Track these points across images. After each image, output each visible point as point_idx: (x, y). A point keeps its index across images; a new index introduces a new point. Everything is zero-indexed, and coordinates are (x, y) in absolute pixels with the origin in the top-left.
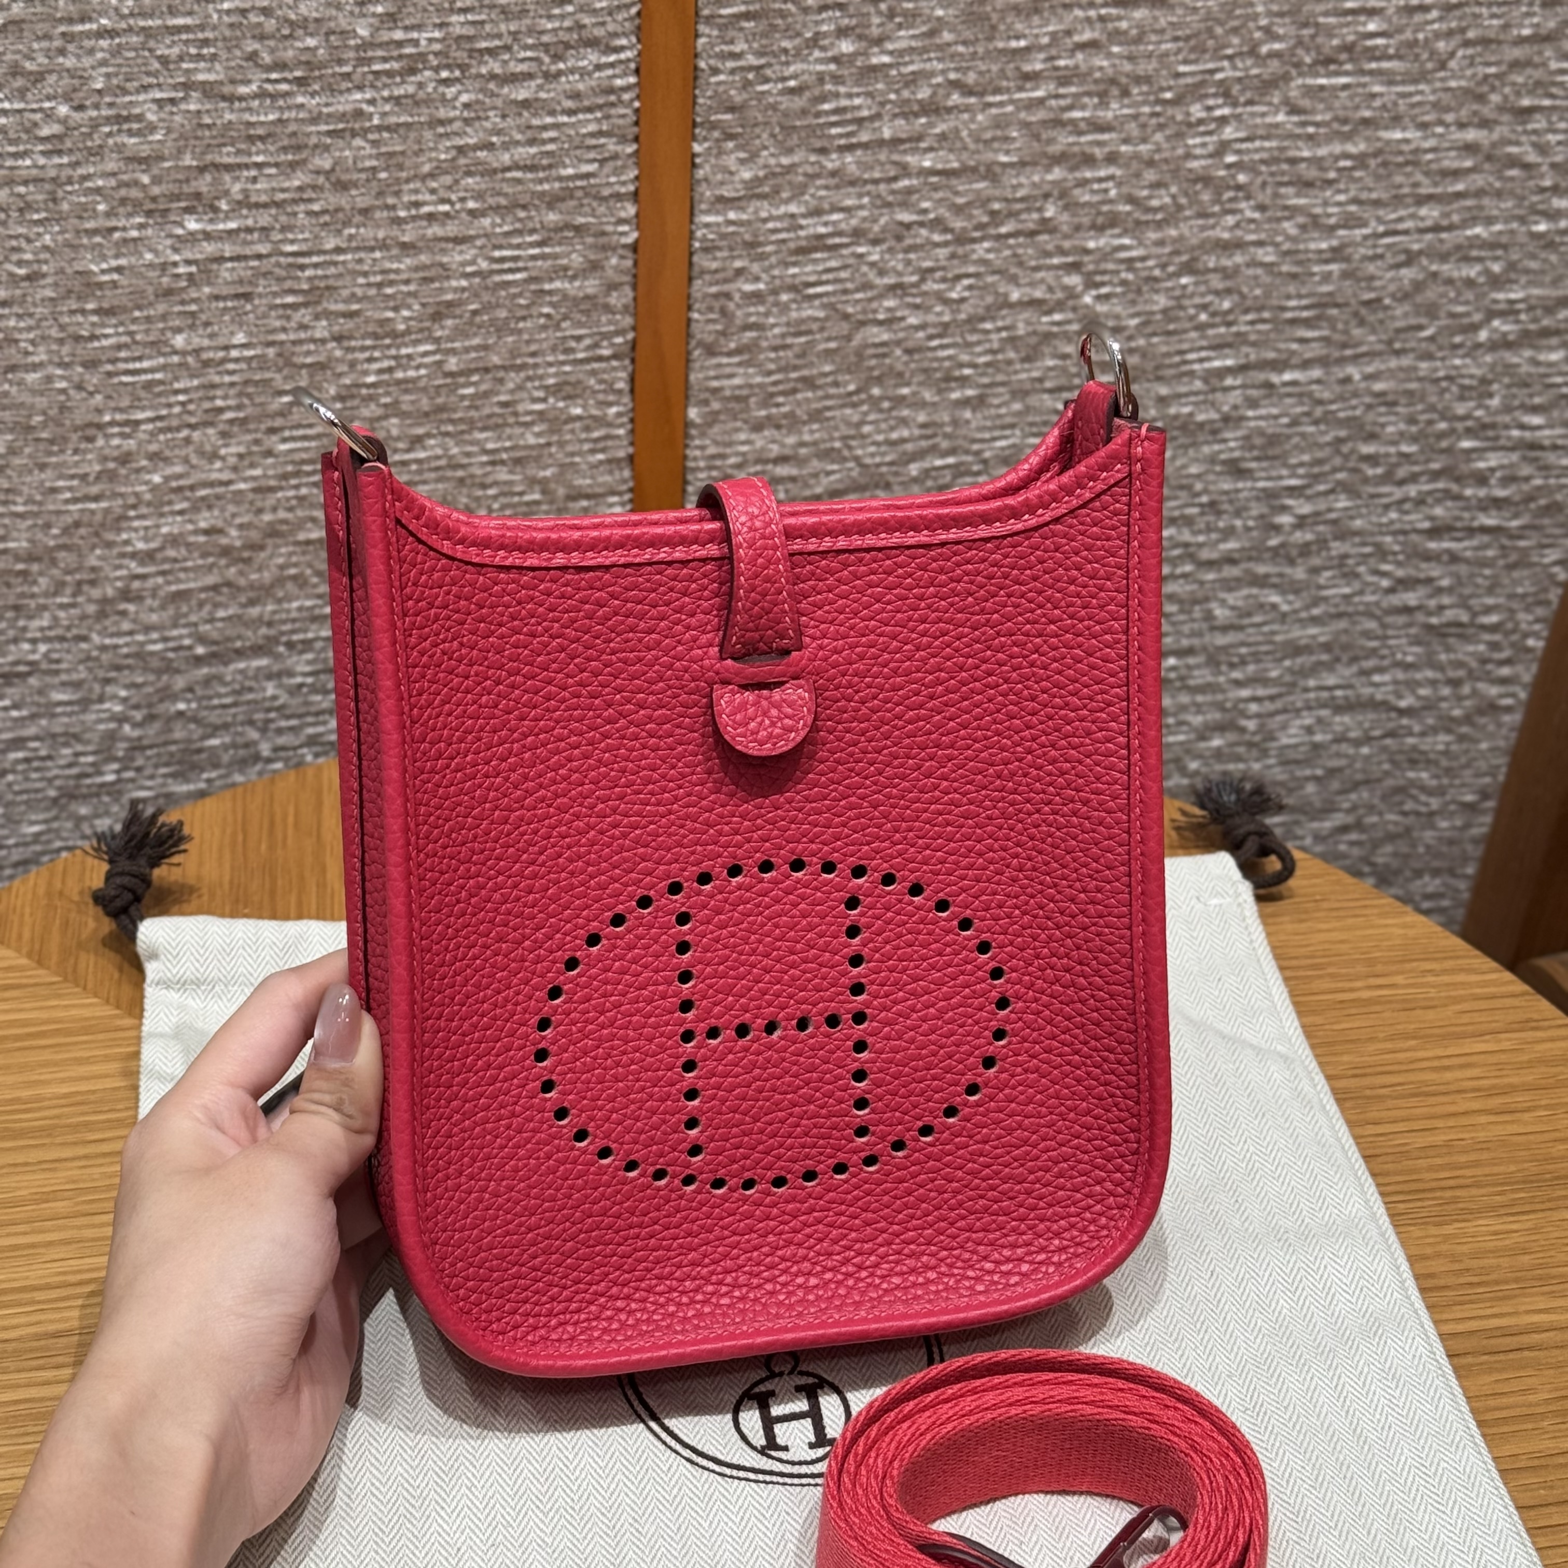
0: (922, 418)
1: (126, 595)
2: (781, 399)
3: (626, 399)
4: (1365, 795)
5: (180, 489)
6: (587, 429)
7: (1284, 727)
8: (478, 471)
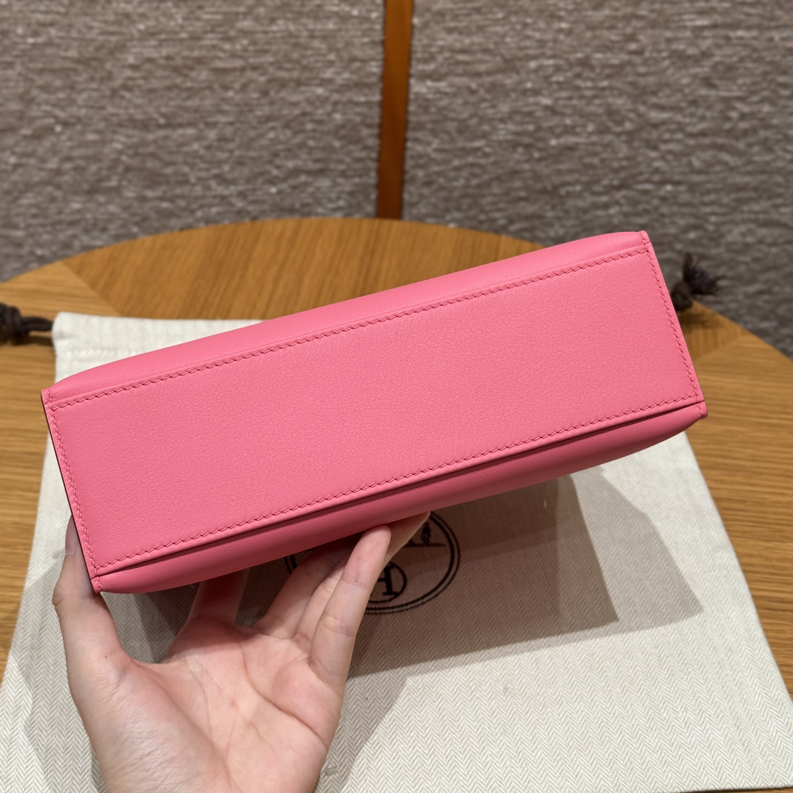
0: (537, 35)
1: (125, 87)
2: (462, 18)
3: (381, 9)
4: (772, 275)
5: (153, 34)
6: (361, 23)
7: (730, 231)
8: (302, 40)
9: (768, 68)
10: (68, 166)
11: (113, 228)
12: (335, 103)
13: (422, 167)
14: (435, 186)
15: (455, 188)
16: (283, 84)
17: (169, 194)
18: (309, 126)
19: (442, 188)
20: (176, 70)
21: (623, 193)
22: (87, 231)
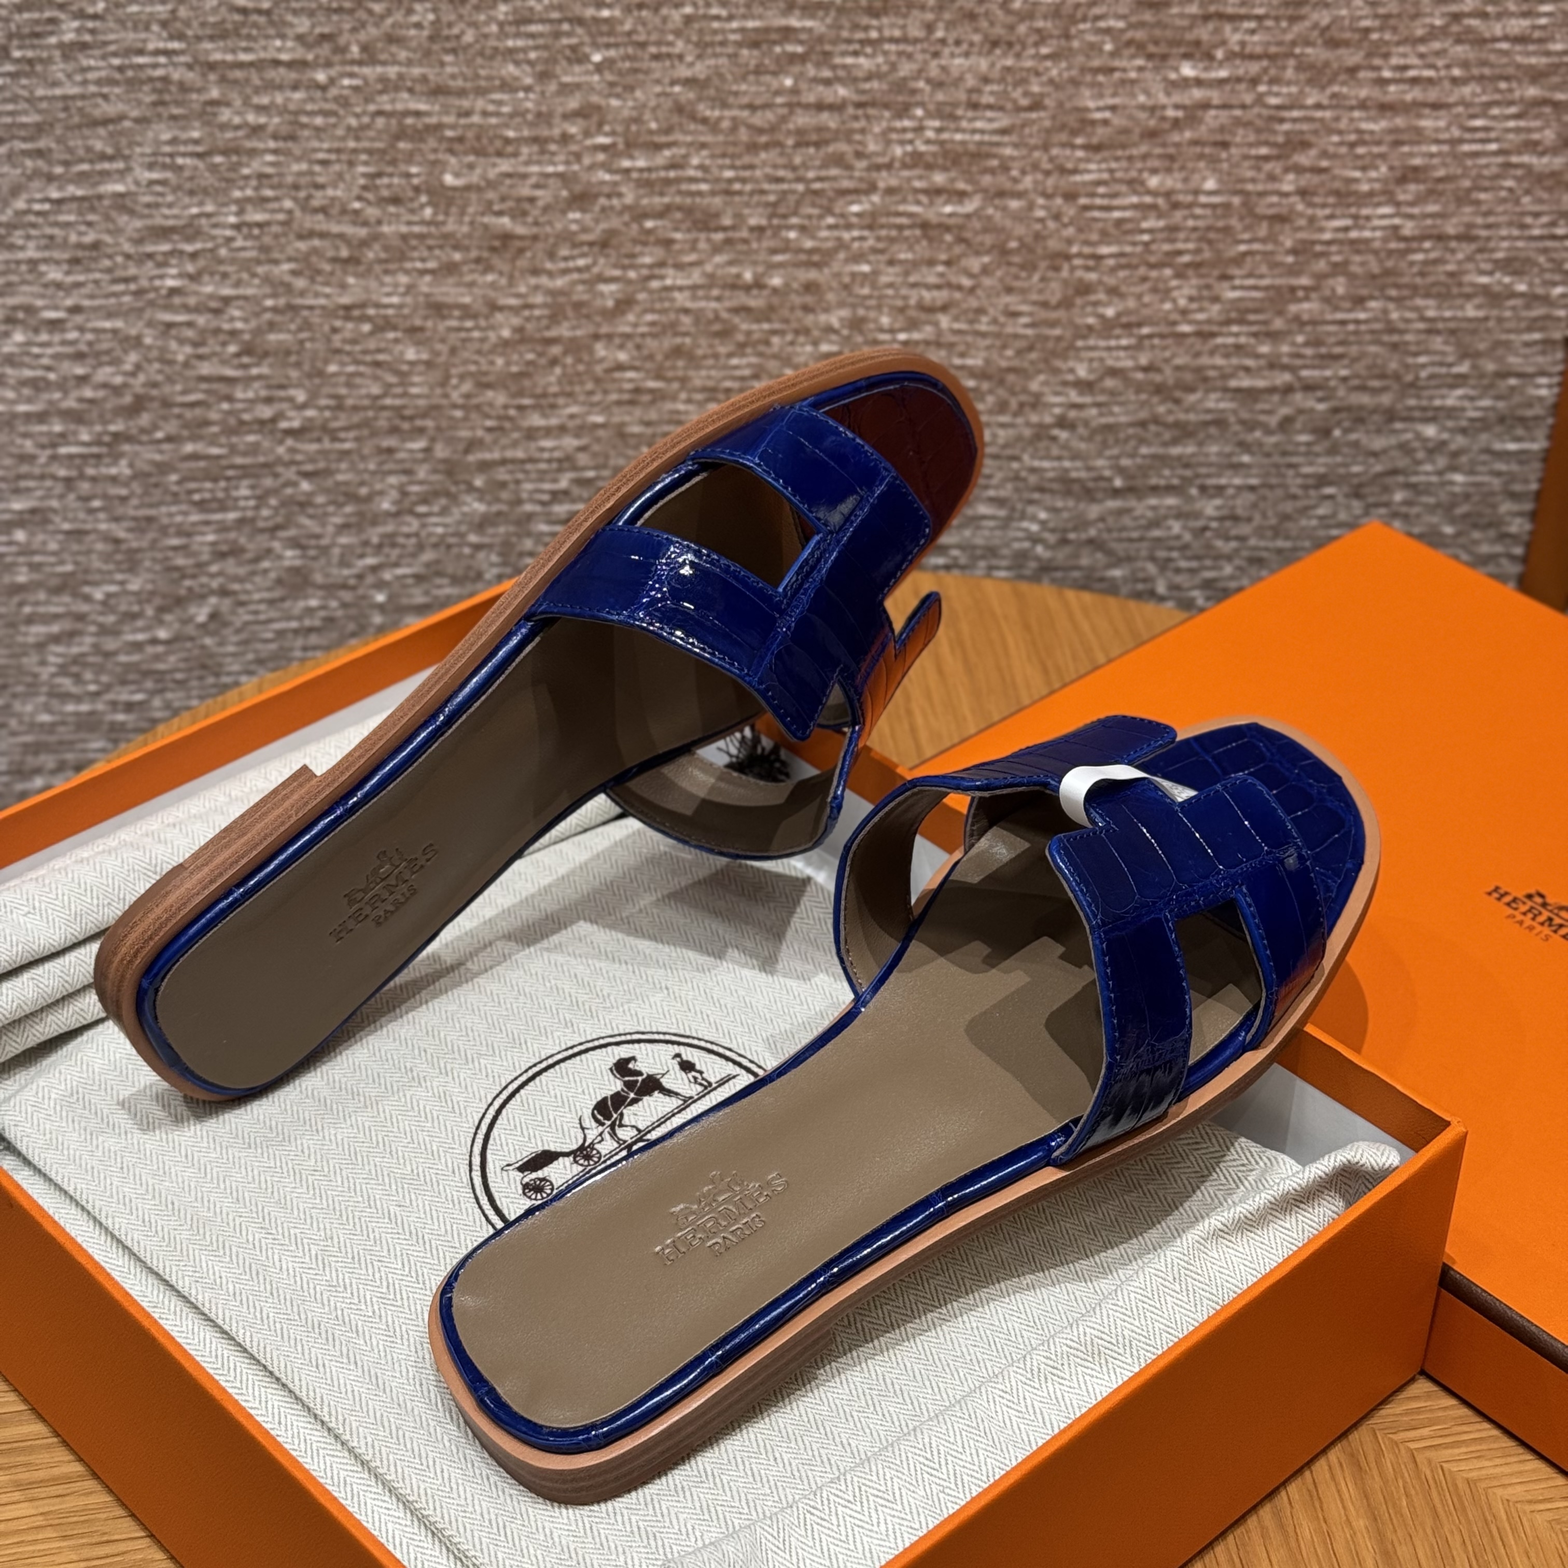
12: (1456, 454)
16: (1359, 418)
18: (1398, 497)
20: (1159, 389)
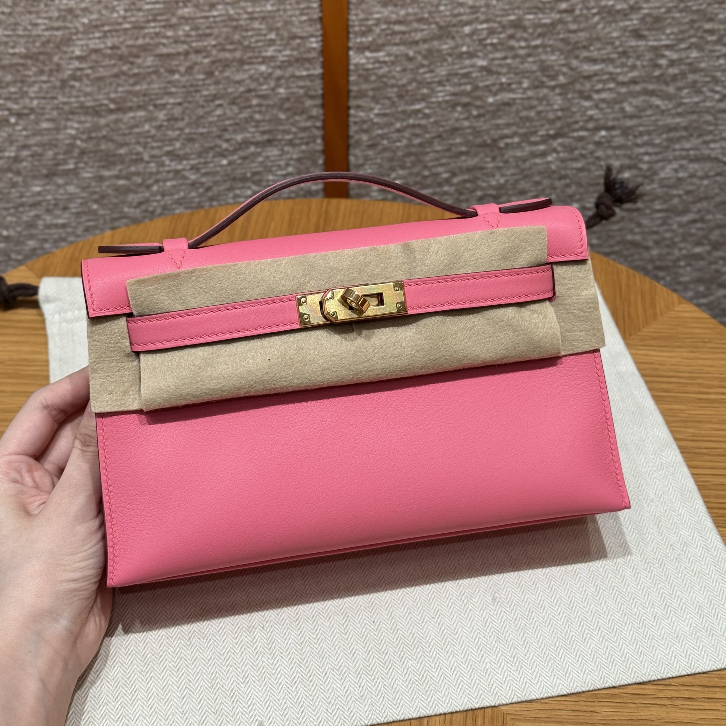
1: (74, 77)
4: (705, 204)
5: (96, 27)
7: (663, 168)
8: (242, 23)
9: (695, 17)
10: (25, 153)
11: (74, 206)
13: (365, 131)
14: (380, 147)
15: (398, 147)
17: (124, 172)
19: (385, 149)
21: (560, 140)
22: (48, 211)
